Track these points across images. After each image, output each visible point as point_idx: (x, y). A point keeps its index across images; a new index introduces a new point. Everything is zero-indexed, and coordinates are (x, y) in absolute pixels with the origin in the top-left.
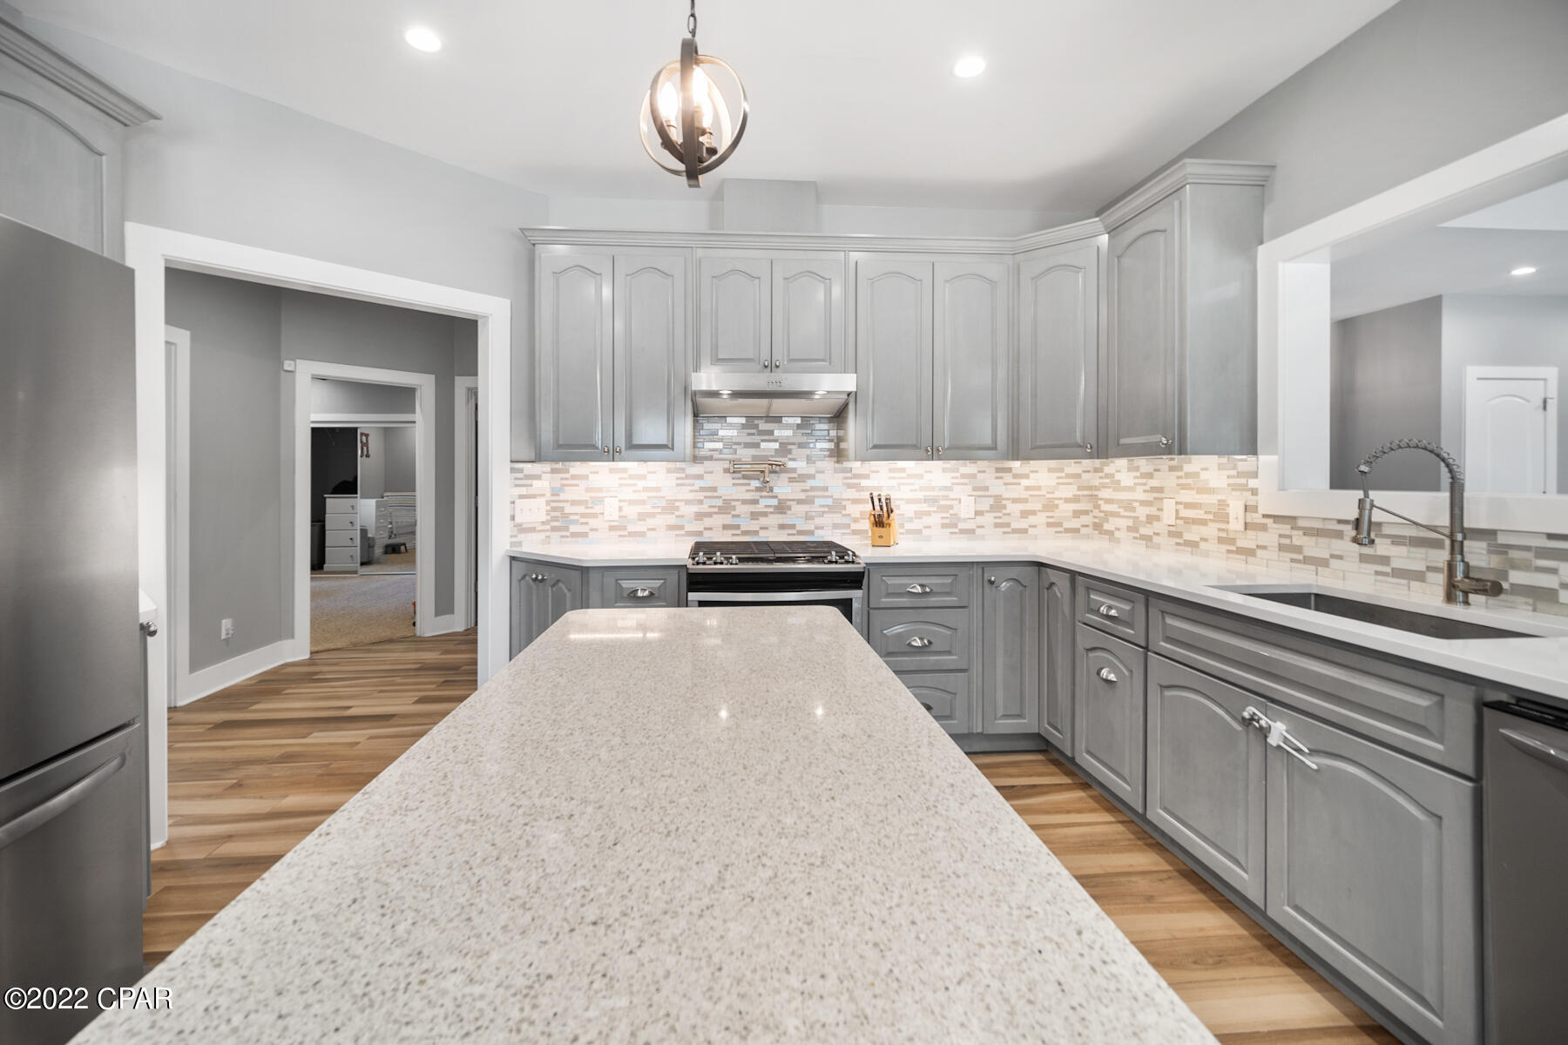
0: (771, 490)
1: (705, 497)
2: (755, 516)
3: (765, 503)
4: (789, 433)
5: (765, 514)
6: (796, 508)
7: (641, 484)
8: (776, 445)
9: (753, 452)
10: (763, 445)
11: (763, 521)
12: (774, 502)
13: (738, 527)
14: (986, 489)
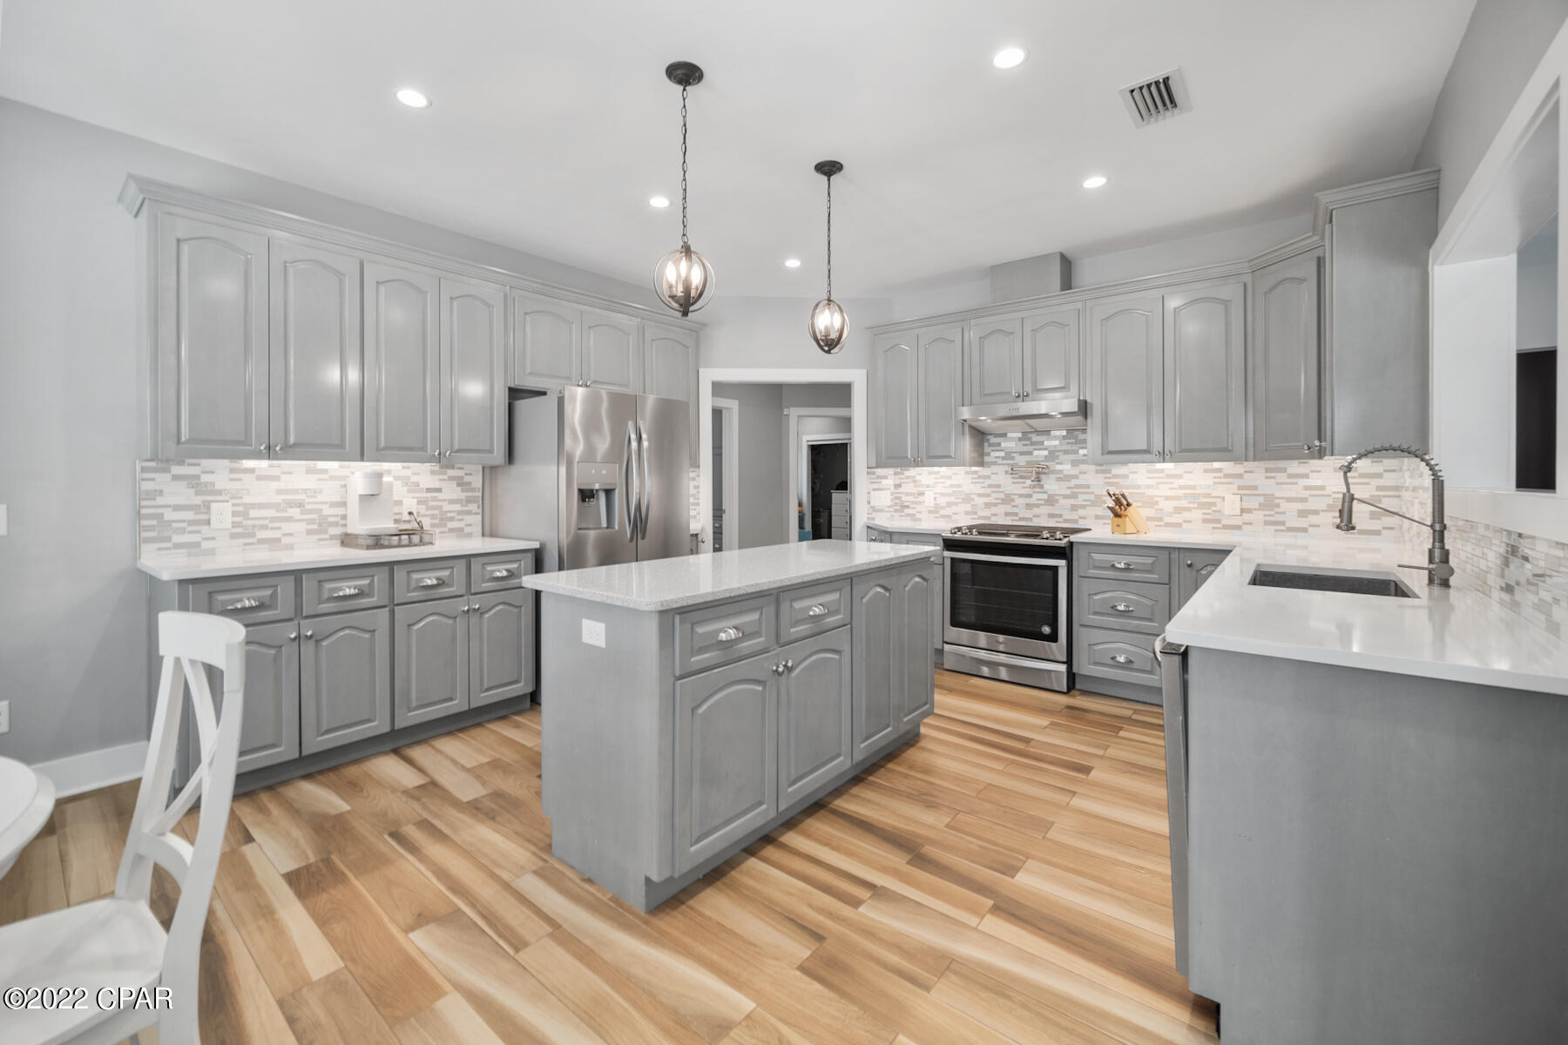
0: (1042, 487)
1: (993, 492)
2: (1029, 506)
3: (1038, 497)
4: (1056, 443)
5: (1037, 506)
6: (1062, 501)
7: (949, 482)
8: (1046, 453)
9: (1028, 458)
10: (1036, 453)
11: (1036, 511)
12: (1045, 496)
13: (1016, 514)
14: (1256, 488)
